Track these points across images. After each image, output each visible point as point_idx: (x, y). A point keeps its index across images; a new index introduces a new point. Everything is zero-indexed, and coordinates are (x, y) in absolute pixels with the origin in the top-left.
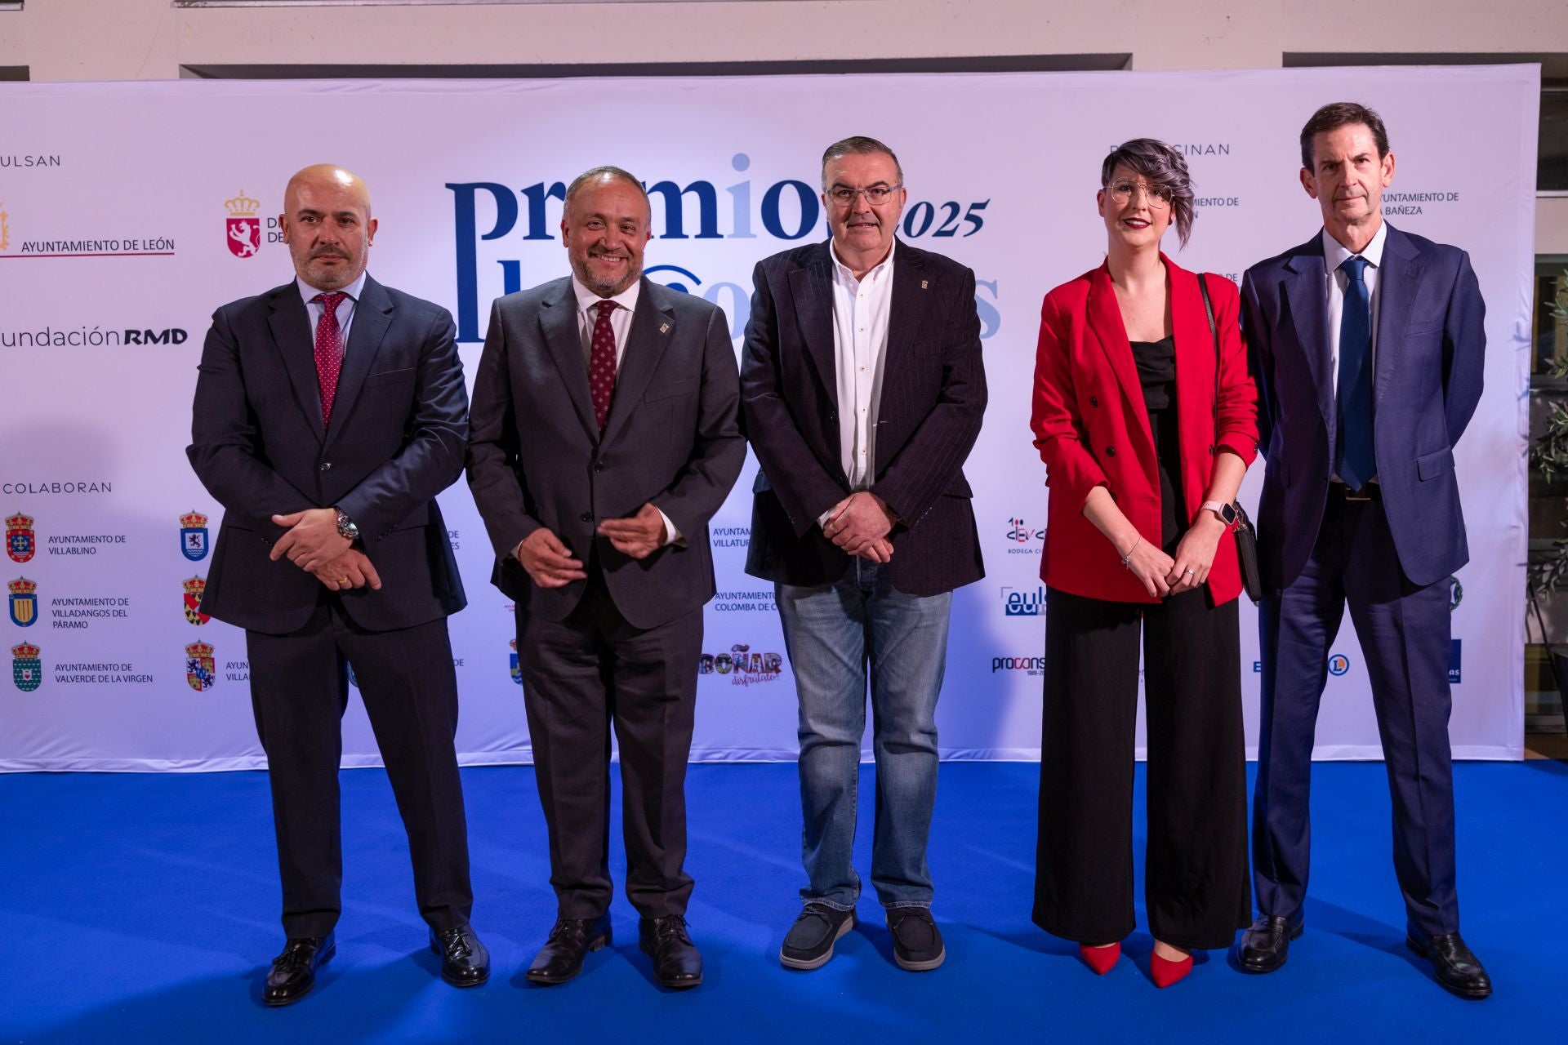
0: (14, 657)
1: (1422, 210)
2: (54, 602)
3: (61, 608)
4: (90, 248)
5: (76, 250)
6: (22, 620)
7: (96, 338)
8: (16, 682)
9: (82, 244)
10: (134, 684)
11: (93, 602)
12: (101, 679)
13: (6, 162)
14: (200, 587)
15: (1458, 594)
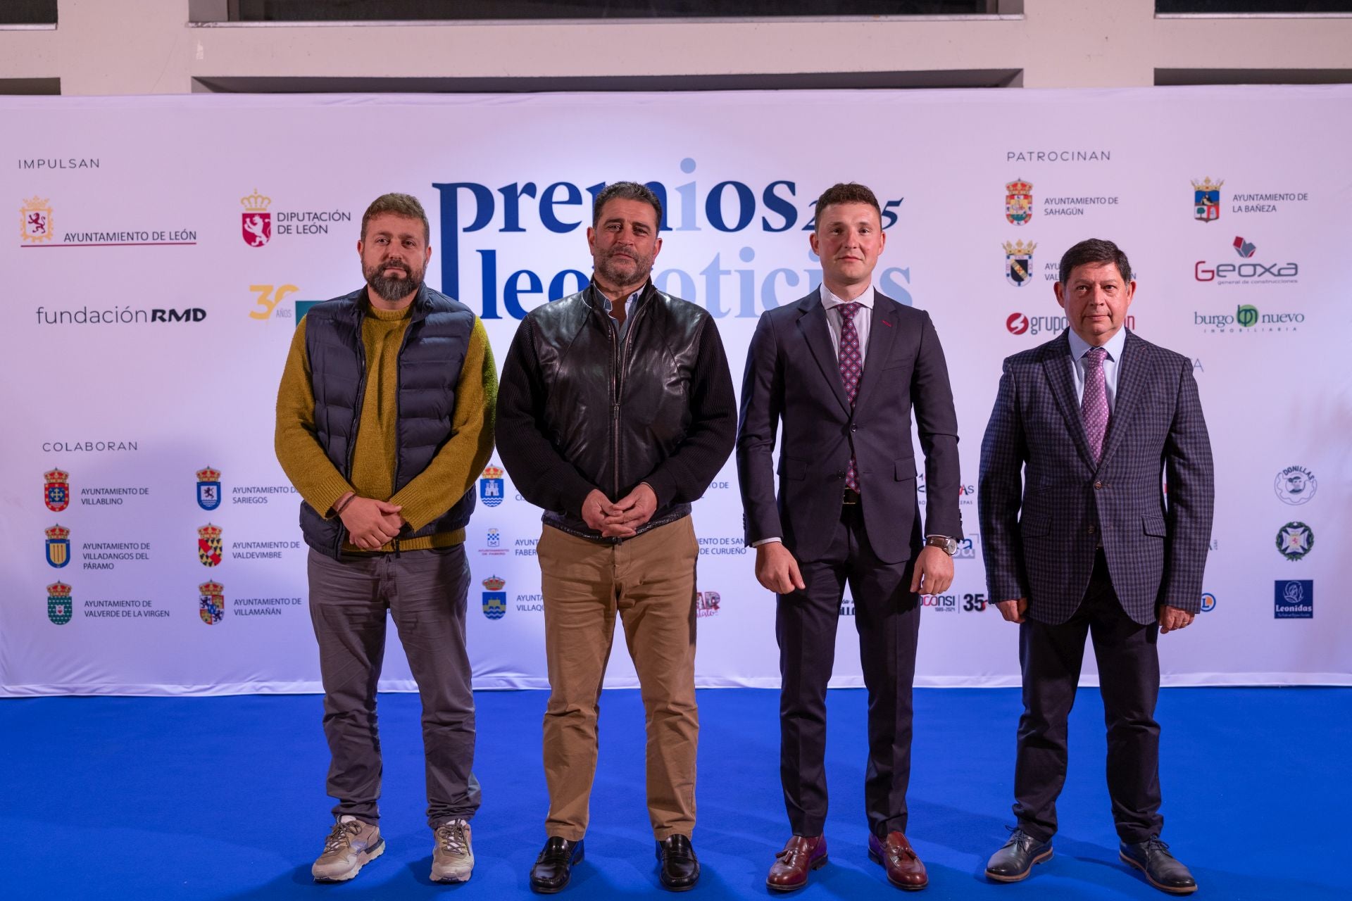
0: (48, 595)
1: (1276, 207)
2: (85, 546)
3: (91, 551)
4: (123, 238)
5: (111, 240)
6: (57, 562)
7: (127, 317)
8: (50, 616)
9: (117, 235)
10: (153, 618)
11: (118, 546)
12: (125, 614)
13: (52, 164)
14: (212, 533)
15: (1310, 540)
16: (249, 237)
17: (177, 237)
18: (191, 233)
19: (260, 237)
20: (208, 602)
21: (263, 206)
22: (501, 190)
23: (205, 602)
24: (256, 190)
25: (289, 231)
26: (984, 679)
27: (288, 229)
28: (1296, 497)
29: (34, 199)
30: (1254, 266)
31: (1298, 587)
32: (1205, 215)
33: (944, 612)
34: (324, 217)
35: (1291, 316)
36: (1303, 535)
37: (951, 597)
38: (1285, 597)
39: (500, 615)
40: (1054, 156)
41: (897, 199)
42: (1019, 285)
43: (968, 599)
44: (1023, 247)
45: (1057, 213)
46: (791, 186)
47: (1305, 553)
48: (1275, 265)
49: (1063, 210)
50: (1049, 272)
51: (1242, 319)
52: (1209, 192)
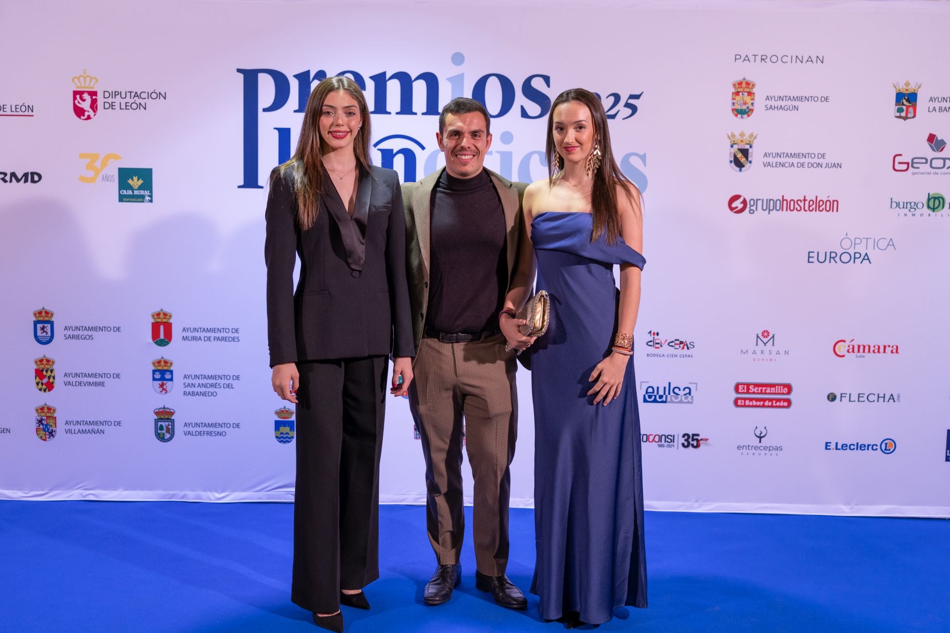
14: (47, 364)
16: (79, 112)
17: (17, 110)
18: (29, 106)
19: (89, 112)
20: (43, 422)
21: (91, 85)
22: (296, 76)
23: (40, 422)
24: (85, 70)
25: (113, 107)
26: (696, 505)
27: (112, 106)
30: (944, 159)
32: (903, 114)
33: (665, 447)
34: (143, 95)
37: (671, 436)
39: (289, 440)
40: (776, 59)
41: (638, 93)
42: (740, 170)
43: (686, 437)
44: (745, 138)
45: (776, 109)
46: (547, 79)
49: (781, 106)
50: (766, 160)
51: (931, 205)
52: (908, 94)
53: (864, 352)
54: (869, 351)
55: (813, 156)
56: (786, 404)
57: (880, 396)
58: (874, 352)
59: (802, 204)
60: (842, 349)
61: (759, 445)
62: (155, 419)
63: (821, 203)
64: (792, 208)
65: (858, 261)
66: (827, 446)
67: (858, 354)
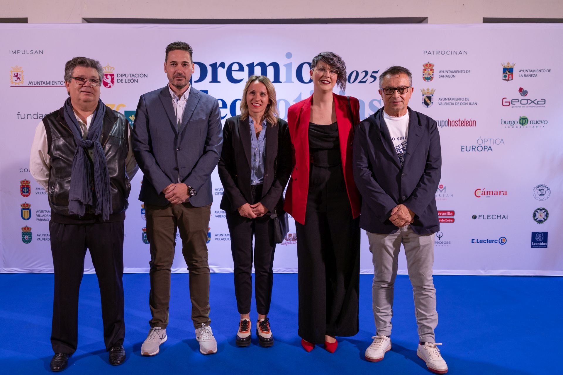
0: (22, 231)
1: (537, 75)
2: (37, 211)
3: (40, 214)
4: (53, 84)
5: (48, 84)
6: (25, 218)
8: (23, 240)
9: (50, 82)
13: (23, 53)
15: (547, 215)
19: (110, 84)
21: (111, 71)
22: (210, 65)
24: (108, 64)
27: (121, 81)
28: (542, 197)
29: (16, 67)
30: (527, 100)
31: (541, 235)
32: (507, 78)
34: (136, 76)
35: (542, 121)
36: (544, 213)
38: (536, 239)
39: (208, 242)
40: (444, 53)
41: (376, 70)
42: (427, 107)
44: (429, 91)
45: (444, 77)
47: (545, 221)
48: (536, 100)
49: (447, 75)
50: (440, 102)
51: (521, 122)
52: (509, 68)
53: (490, 194)
54: (492, 194)
55: (463, 99)
56: (452, 221)
57: (498, 216)
58: (495, 194)
59: (458, 123)
60: (479, 193)
61: (439, 241)
62: (143, 233)
63: (467, 122)
64: (453, 125)
65: (486, 150)
66: (473, 241)
67: (487, 196)
